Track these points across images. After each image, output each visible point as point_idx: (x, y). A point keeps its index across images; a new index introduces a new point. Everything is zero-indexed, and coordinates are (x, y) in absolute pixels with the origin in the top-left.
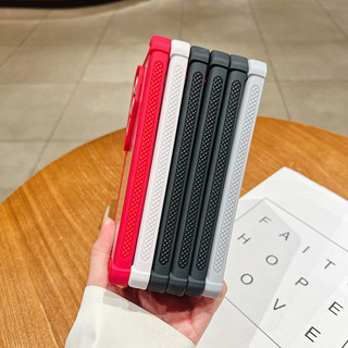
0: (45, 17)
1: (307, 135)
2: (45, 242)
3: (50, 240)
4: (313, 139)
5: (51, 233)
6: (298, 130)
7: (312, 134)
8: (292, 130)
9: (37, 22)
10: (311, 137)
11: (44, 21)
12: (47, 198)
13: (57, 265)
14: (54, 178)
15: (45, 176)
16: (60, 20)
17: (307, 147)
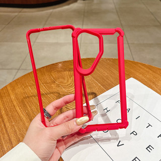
0: (20, 12)
2: (5, 125)
3: (8, 124)
4: (151, 72)
5: (9, 120)
6: (143, 67)
7: (149, 69)
8: (139, 67)
9: (16, 14)
10: (150, 70)
11: (20, 14)
12: (8, 100)
13: (10, 140)
15: (9, 88)
16: (26, 14)
17: (148, 76)
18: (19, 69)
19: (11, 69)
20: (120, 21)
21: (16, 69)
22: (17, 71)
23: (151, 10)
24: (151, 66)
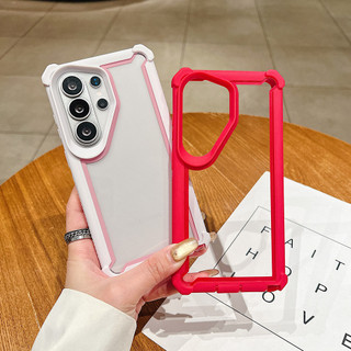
0: (50, 10)
1: (303, 137)
3: (41, 230)
4: (309, 141)
5: (43, 223)
6: (294, 132)
7: (307, 135)
8: (288, 131)
9: (42, 14)
11: (50, 14)
12: (40, 188)
14: (48, 169)
15: (39, 166)
16: (63, 14)
17: (302, 149)
18: (47, 134)
19: (31, 133)
20: (266, 36)
21: (41, 133)
22: (42, 137)
23: (333, 14)
24: (311, 131)
